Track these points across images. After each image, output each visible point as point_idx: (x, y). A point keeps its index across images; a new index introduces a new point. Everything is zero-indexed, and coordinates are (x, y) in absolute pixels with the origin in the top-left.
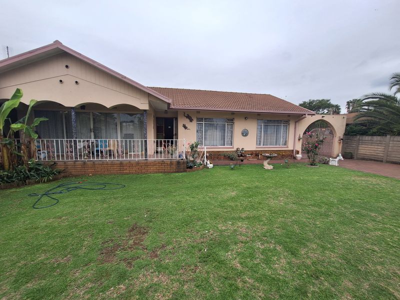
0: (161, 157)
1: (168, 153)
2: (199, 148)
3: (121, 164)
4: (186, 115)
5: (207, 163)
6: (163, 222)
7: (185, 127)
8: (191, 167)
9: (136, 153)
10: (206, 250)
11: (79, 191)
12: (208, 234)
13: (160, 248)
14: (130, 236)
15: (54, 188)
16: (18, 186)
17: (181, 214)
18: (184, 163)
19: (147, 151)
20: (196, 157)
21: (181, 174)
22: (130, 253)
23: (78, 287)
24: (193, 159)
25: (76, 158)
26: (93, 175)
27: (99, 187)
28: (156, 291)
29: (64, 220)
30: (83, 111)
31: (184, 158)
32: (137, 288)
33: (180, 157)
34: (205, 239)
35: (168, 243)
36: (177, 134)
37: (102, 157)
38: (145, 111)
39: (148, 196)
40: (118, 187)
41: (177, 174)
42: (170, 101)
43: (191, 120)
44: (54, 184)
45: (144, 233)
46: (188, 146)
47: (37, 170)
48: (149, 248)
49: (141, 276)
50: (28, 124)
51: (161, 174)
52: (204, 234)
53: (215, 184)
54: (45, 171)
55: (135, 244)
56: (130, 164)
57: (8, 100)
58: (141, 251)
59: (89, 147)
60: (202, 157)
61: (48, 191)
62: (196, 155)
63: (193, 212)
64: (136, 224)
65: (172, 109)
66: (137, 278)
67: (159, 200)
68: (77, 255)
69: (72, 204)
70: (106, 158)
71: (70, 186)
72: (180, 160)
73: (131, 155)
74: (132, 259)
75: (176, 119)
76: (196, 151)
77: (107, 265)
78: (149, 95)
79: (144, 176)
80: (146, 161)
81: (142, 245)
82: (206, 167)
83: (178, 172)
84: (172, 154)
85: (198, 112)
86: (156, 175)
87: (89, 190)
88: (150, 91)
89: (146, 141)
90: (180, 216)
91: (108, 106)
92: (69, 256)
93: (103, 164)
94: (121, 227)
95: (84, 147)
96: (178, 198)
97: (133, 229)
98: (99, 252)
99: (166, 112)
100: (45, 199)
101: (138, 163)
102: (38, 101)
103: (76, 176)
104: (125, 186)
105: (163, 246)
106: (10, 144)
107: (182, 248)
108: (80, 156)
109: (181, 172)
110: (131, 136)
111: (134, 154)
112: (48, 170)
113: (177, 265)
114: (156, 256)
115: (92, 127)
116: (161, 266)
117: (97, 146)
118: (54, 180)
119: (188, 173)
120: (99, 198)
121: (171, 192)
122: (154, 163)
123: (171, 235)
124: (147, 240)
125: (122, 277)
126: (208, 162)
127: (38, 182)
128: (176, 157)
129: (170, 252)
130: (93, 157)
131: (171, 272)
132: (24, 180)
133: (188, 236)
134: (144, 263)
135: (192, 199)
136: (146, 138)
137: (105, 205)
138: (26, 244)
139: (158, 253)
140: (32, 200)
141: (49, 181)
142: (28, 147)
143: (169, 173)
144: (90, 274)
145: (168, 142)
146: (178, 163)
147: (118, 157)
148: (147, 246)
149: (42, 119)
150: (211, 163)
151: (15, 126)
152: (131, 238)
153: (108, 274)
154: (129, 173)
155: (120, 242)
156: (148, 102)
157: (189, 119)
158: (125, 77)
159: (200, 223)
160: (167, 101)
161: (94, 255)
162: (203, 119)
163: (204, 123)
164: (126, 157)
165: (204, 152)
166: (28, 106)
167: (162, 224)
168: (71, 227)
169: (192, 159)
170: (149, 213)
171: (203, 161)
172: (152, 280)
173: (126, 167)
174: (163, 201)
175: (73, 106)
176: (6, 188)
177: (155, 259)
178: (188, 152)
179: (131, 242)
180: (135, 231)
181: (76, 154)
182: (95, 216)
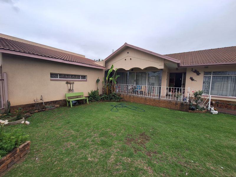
0: (169, 98)
1: (175, 96)
2: (203, 96)
3: (146, 99)
4: (194, 70)
5: (210, 109)
6: (160, 139)
7: (192, 79)
8: (193, 109)
9: (154, 94)
10: (187, 174)
11: (126, 108)
12: (193, 164)
13: (153, 153)
14: (140, 138)
15: (118, 105)
16: (109, 101)
17: (174, 139)
18: (186, 105)
19: (160, 94)
20: (199, 103)
21: (183, 112)
22: (137, 146)
23: (115, 148)
24: (196, 104)
25: (127, 93)
26: (133, 102)
27: (134, 108)
28: (143, 174)
29: (118, 119)
30: (132, 71)
31: (188, 101)
32: (135, 165)
33: (184, 100)
34: (189, 166)
35: (159, 153)
36: (184, 85)
37: (137, 94)
38: (162, 69)
39: (156, 120)
40: (142, 110)
41: (180, 112)
42: (179, 62)
43: (198, 74)
44: (119, 103)
45: (147, 140)
46: (192, 93)
47: (115, 96)
48: (147, 149)
49: (139, 160)
50: (114, 78)
51: (168, 109)
52: (189, 162)
53: (215, 129)
54: (117, 97)
55: (141, 143)
56: (150, 100)
57: (110, 69)
58: (143, 148)
59: (132, 88)
60: (206, 103)
61: (116, 105)
62: (199, 101)
63: (184, 142)
64: (144, 133)
65: (181, 67)
66: (137, 160)
67: (162, 124)
68: (118, 135)
69: (122, 113)
70: (139, 95)
71: (123, 105)
72: (184, 103)
73: (151, 95)
74: (137, 149)
75: (185, 74)
76: (200, 98)
77: (126, 146)
78: (165, 60)
79: (157, 108)
80: (159, 100)
81: (144, 145)
82: (209, 112)
83: (181, 110)
84: (177, 98)
85: (206, 67)
86: (164, 109)
87: (129, 109)
88: (165, 57)
89: (160, 88)
90: (173, 140)
91: (142, 69)
92: (115, 134)
93: (137, 97)
94: (137, 131)
95: (131, 89)
96: (175, 128)
97: (142, 135)
98: (125, 138)
99: (177, 69)
100: (115, 108)
101: (154, 100)
102: (118, 68)
103: (126, 101)
104: (145, 111)
105: (155, 153)
106: (109, 85)
107: (168, 161)
108: (129, 92)
109: (183, 111)
110: (153, 84)
111: (153, 95)
112: (118, 97)
113: (161, 169)
114: (150, 155)
115: (135, 79)
116: (150, 162)
117: (136, 89)
118: (119, 101)
119: (190, 113)
120: (132, 113)
121: (171, 122)
122: (164, 102)
123: (162, 149)
124: (148, 144)
125: (131, 155)
126: (213, 109)
127: (114, 101)
128: (181, 99)
129: (158, 158)
130: (134, 93)
131: (155, 171)
132: (111, 100)
133: (174, 156)
134: (142, 155)
135: (186, 133)
136: (161, 86)
137: (133, 118)
138: (106, 123)
139: (152, 155)
140: (111, 107)
141: (117, 101)
142: (113, 87)
143: (174, 110)
144: (120, 145)
145: (175, 89)
146: (182, 104)
147: (145, 95)
148: (147, 147)
149: (118, 76)
150: (215, 110)
151: (111, 79)
152: (140, 139)
153: (126, 150)
154: (149, 105)
155: (134, 138)
156: (163, 64)
157: (196, 73)
158: (152, 52)
159: (188, 152)
160: (177, 62)
161: (123, 138)
162: (211, 72)
163: (212, 76)
164: (149, 95)
165: (208, 99)
166: (115, 71)
167: (159, 140)
168: (119, 123)
169: (194, 103)
170: (153, 130)
171: (207, 107)
172: (144, 167)
173: (148, 101)
174: (164, 126)
175: (128, 70)
176: (106, 101)
177: (149, 157)
178: (192, 98)
179: (139, 141)
180: (143, 136)
181: (127, 92)
182: (128, 121)
